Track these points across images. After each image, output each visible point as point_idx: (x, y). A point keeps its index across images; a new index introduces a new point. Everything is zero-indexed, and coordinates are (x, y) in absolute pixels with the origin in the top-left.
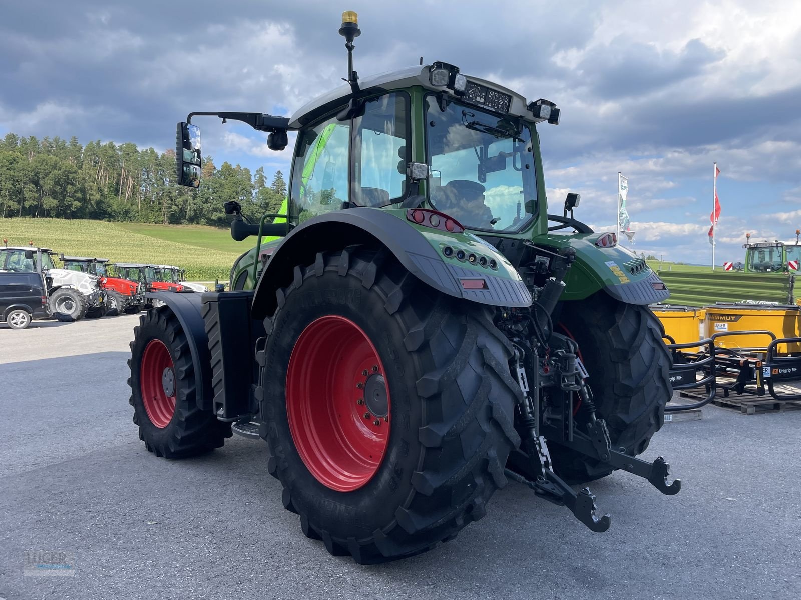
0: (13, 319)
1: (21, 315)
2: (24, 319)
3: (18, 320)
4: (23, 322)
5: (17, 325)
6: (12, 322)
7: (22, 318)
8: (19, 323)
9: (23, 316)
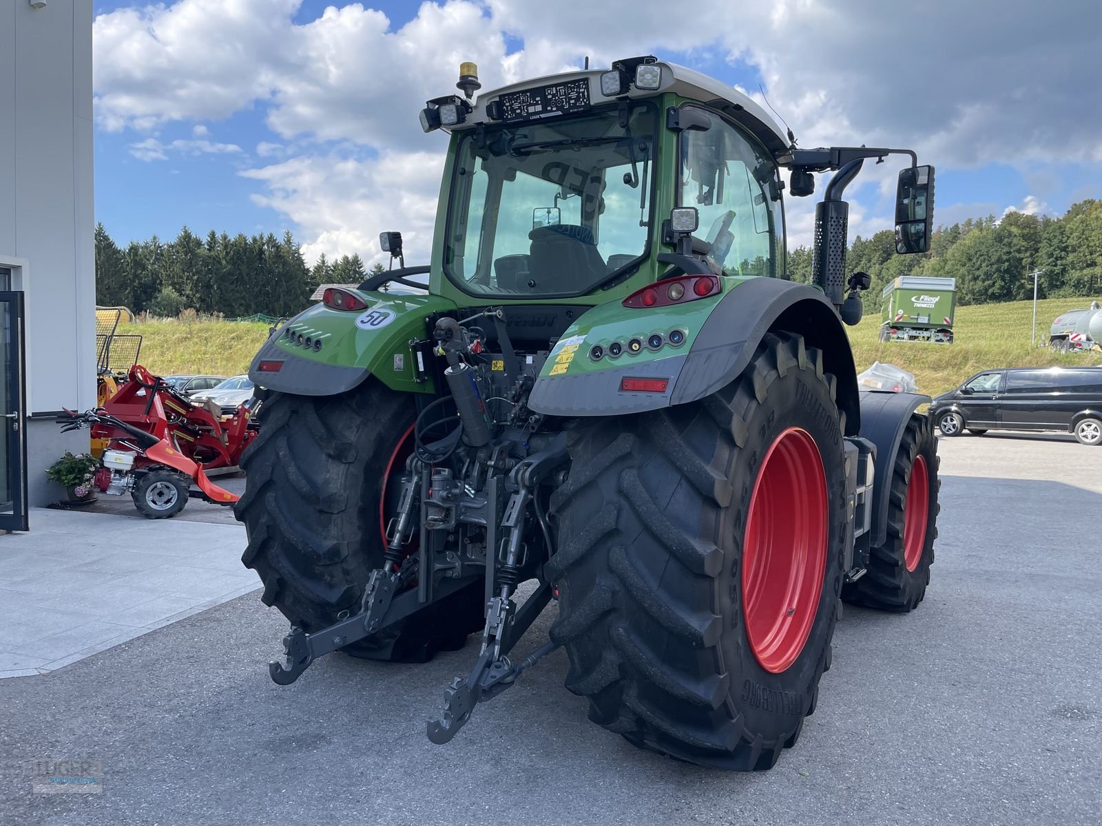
0: (1083, 430)
1: (1094, 426)
2: (1097, 431)
3: (1089, 432)
4: (1096, 436)
5: (1087, 438)
6: (1081, 434)
7: (1094, 430)
8: (1089, 437)
9: (1096, 428)
